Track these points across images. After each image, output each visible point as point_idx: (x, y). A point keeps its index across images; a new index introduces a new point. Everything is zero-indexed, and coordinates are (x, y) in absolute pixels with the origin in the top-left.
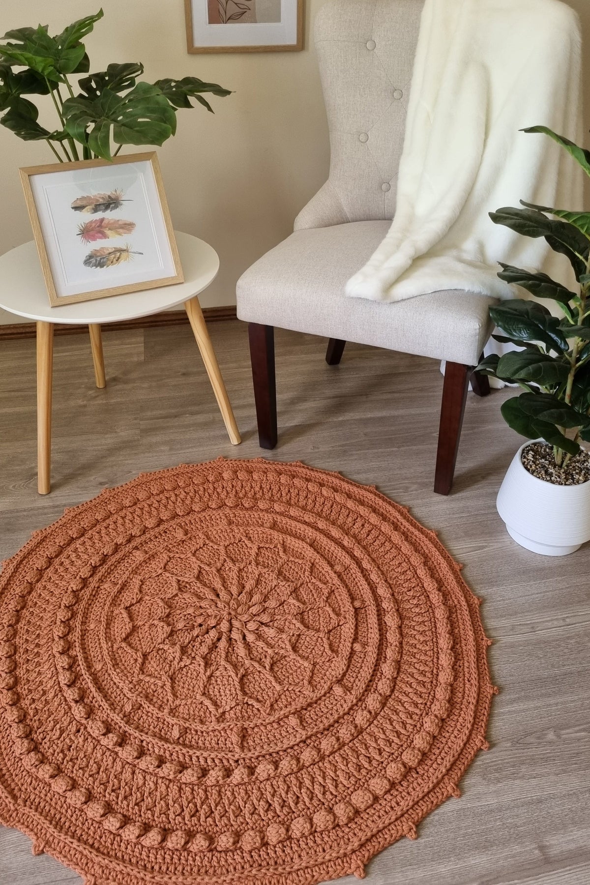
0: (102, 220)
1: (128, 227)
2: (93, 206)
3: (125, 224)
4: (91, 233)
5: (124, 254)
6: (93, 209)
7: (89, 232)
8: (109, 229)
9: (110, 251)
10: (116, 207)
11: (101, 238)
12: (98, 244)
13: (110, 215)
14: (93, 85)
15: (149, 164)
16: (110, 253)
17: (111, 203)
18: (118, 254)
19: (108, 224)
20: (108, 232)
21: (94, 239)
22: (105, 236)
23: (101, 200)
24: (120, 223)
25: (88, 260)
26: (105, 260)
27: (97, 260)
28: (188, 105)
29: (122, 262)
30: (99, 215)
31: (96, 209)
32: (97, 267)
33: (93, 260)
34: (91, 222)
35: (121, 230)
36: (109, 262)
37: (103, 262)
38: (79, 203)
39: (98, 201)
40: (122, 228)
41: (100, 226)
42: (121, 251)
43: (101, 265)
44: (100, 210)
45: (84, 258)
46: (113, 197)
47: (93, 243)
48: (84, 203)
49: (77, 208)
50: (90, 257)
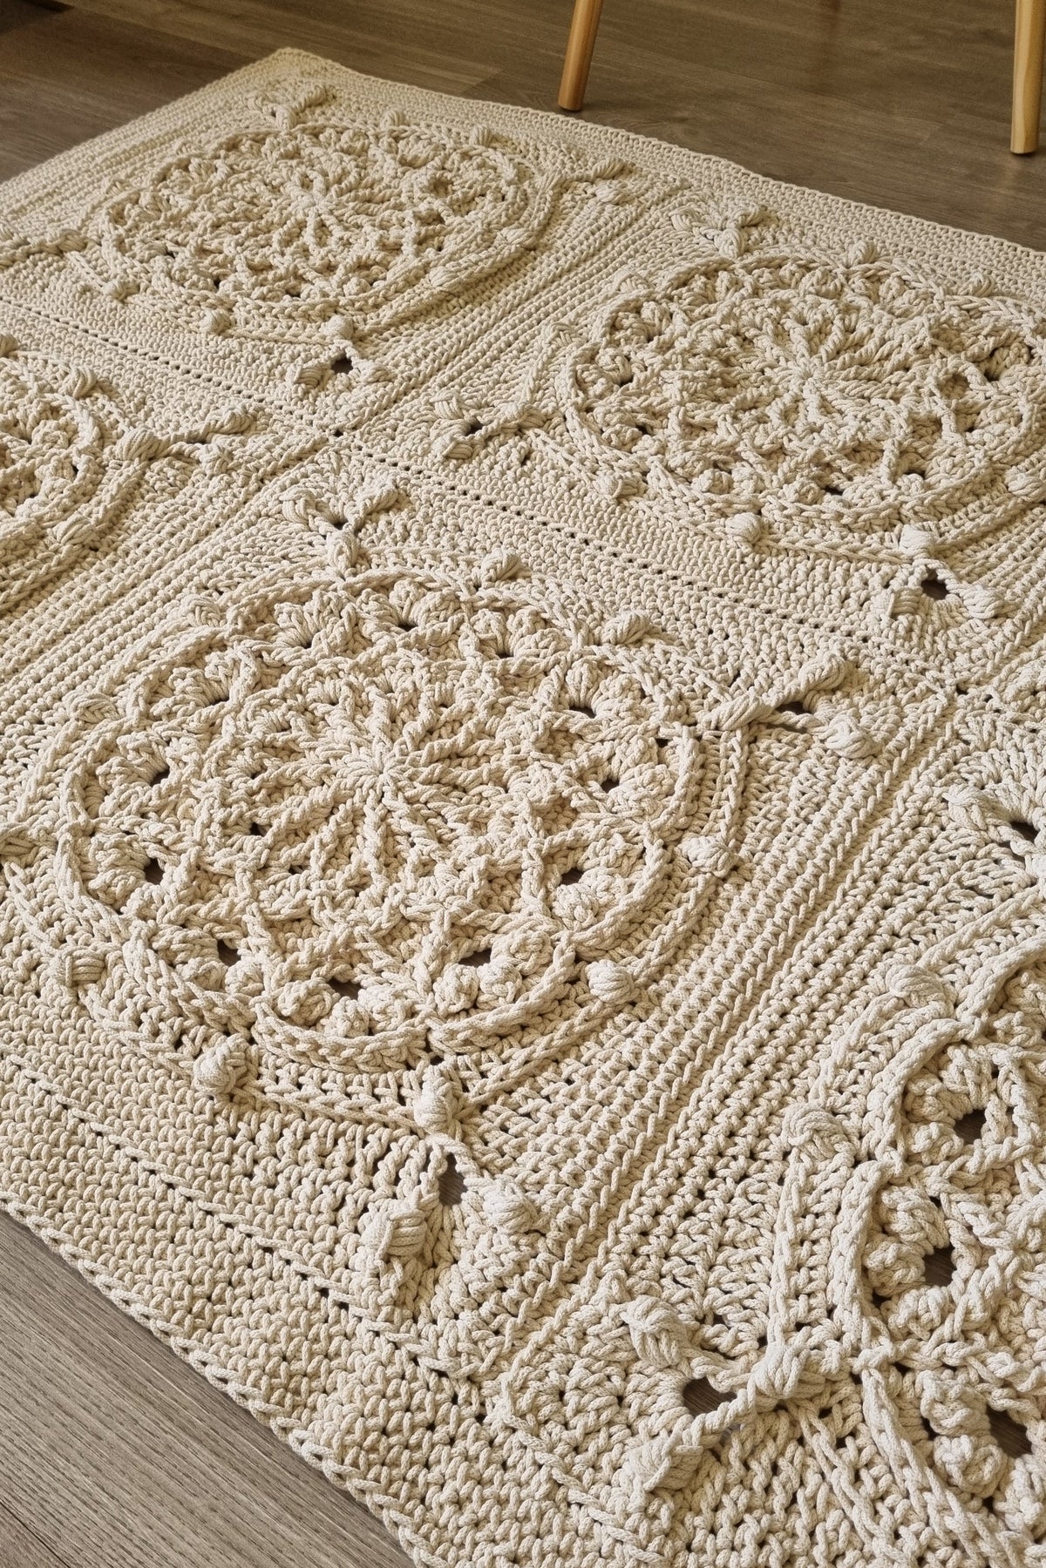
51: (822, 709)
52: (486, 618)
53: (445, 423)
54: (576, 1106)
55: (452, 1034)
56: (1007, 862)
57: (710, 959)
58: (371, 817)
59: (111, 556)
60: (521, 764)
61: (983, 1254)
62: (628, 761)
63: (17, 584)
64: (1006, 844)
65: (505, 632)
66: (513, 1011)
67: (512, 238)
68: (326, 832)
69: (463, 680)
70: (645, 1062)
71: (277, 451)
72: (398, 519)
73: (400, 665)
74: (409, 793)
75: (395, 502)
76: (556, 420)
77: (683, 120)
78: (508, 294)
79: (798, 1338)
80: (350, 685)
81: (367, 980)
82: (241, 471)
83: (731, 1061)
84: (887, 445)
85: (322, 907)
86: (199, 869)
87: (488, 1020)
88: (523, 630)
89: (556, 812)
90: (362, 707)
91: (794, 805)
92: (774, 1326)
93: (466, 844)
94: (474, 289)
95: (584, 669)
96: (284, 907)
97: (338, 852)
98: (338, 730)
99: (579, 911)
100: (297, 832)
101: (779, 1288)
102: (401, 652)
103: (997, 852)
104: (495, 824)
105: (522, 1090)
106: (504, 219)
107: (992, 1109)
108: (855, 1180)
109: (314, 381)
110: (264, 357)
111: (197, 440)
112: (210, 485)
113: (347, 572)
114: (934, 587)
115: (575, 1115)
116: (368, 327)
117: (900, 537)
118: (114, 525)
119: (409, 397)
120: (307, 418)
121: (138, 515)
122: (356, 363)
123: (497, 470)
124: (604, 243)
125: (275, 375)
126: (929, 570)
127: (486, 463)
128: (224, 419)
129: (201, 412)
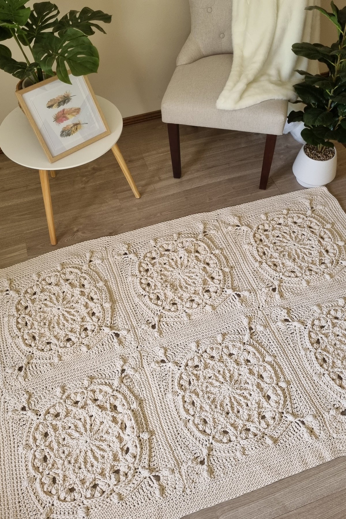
0: (64, 110)
1: (77, 111)
2: (57, 104)
3: (75, 109)
4: (61, 118)
5: (79, 126)
7: (60, 118)
8: (68, 114)
9: (72, 126)
10: (69, 101)
11: (65, 120)
12: (65, 124)
13: (67, 107)
16: (72, 127)
17: (66, 99)
18: (76, 126)
19: (67, 111)
20: (68, 116)
21: (62, 121)
22: (67, 119)
23: (61, 99)
24: (73, 109)
25: (62, 134)
26: (70, 131)
27: (66, 133)
29: (79, 130)
30: (61, 108)
31: (59, 105)
32: (67, 136)
33: (64, 133)
34: (59, 113)
35: (74, 114)
36: (73, 132)
37: (70, 133)
38: (50, 104)
39: (59, 100)
40: (74, 112)
41: (63, 114)
42: (77, 124)
43: (69, 135)
44: (61, 105)
45: (60, 133)
46: (66, 96)
47: (62, 124)
48: (52, 103)
49: (49, 107)
50: (63, 132)
51: (253, 327)
52: (205, 355)
53: (149, 330)
54: (299, 401)
55: (281, 408)
56: (290, 326)
57: (286, 371)
58: (237, 396)
59: (144, 402)
60: (239, 370)
61: (342, 372)
62: (247, 356)
63: (143, 420)
64: (288, 325)
65: (209, 354)
66: (282, 398)
67: (101, 284)
68: (235, 404)
69: (216, 367)
70: (298, 389)
71: (137, 360)
72: (169, 352)
73: (207, 373)
74: (236, 388)
75: (166, 350)
76: (162, 314)
77: (78, 231)
78: (116, 297)
79: (342, 398)
80: (206, 383)
81: (264, 414)
82: (138, 369)
83: (302, 379)
84: (206, 277)
85: (250, 412)
86: (232, 425)
87: (282, 402)
88: (211, 351)
89: (251, 372)
90: (211, 384)
91: (266, 342)
92: (339, 399)
93: (250, 387)
94: (113, 301)
95: (226, 349)
96: (246, 417)
97: (239, 404)
98: (215, 390)
99: (271, 380)
100: (232, 408)
101: (335, 396)
102: (204, 371)
103: (288, 326)
104: (248, 381)
105: (293, 405)
106: (94, 283)
107: (325, 357)
108: (326, 378)
109: (120, 343)
110: (104, 346)
111: (123, 371)
112: (137, 376)
113: (179, 368)
114: (239, 296)
115: (301, 402)
116: (109, 324)
117: (226, 291)
118: (136, 397)
119: (137, 331)
120: (129, 350)
121: (136, 392)
122: (119, 333)
123: (168, 330)
124: (113, 272)
125: (112, 348)
126: (236, 294)
127: (165, 331)
128: (122, 363)
129: (113, 366)
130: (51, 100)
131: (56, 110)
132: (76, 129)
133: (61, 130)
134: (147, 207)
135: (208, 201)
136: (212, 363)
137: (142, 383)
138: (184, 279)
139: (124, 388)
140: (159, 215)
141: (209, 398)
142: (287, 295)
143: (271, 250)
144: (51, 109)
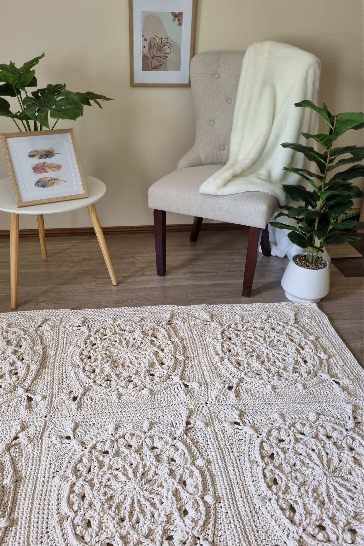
0: (44, 163)
1: (58, 167)
2: (39, 156)
4: (39, 169)
5: (56, 181)
6: (39, 157)
7: (37, 169)
10: (52, 157)
11: (44, 172)
12: (42, 176)
13: (48, 161)
14: (39, 94)
15: (69, 135)
16: (49, 180)
17: (49, 154)
18: (53, 181)
19: (48, 165)
20: (48, 169)
21: (40, 173)
22: (46, 171)
23: (44, 153)
24: (54, 165)
26: (46, 184)
27: (42, 184)
28: (89, 104)
29: (55, 185)
30: (43, 160)
31: (41, 157)
32: (41, 187)
33: (40, 184)
34: (39, 164)
35: (54, 169)
36: (48, 185)
38: (32, 154)
39: (42, 153)
40: (55, 167)
41: (43, 166)
42: (55, 179)
43: (44, 186)
44: (43, 158)
45: (35, 183)
46: (50, 151)
47: (39, 175)
48: (35, 154)
49: (30, 156)
50: (38, 182)
51: (192, 422)
52: (121, 441)
53: (68, 401)
54: (227, 527)
55: (198, 531)
56: (240, 431)
57: (219, 483)
58: (142, 500)
59: (23, 480)
60: (157, 467)
61: (296, 502)
62: (173, 453)
63: (9, 502)
64: (237, 428)
65: (127, 441)
66: (203, 517)
67: (39, 348)
68: (137, 509)
69: (130, 457)
70: (229, 510)
71: (38, 429)
72: (80, 429)
73: (115, 462)
74: (144, 489)
75: (77, 426)
76: (90, 387)
77: (43, 301)
78: (50, 362)
79: (289, 537)
80: (110, 474)
81: (172, 534)
82: (35, 439)
83: (239, 499)
84: (155, 361)
85: (153, 525)
86: (122, 537)
87: (201, 522)
88: (130, 438)
89: (172, 473)
90: (116, 477)
91: (204, 443)
92: (285, 538)
93: (164, 492)
94: (43, 364)
95: (149, 440)
96: (145, 531)
97: (143, 511)
98: (117, 486)
99: (194, 490)
100: (131, 514)
101: (280, 533)
102: (113, 460)
103: (238, 430)
104: (164, 484)
105: (216, 532)
106: (33, 345)
107: (277, 477)
108: (273, 505)
109: (29, 407)
110: (10, 407)
111: (16, 438)
112: (30, 447)
113: (83, 449)
114: (186, 386)
115: (228, 529)
116: (27, 387)
117: (172, 379)
118: (16, 471)
119: (54, 399)
120: (35, 417)
121: (19, 466)
122: (33, 397)
123: (89, 406)
124: (58, 340)
125: (17, 410)
126: (183, 383)
127: (85, 405)
128: (19, 428)
129: (9, 430)
130: (34, 151)
131: (36, 161)
132: (53, 183)
133: (37, 180)
134: (120, 294)
135: (184, 298)
136: (126, 451)
137: (31, 458)
138: (130, 359)
139: (7, 458)
140: (129, 301)
141: (105, 493)
142: (244, 396)
143: (238, 348)
144: (31, 158)
